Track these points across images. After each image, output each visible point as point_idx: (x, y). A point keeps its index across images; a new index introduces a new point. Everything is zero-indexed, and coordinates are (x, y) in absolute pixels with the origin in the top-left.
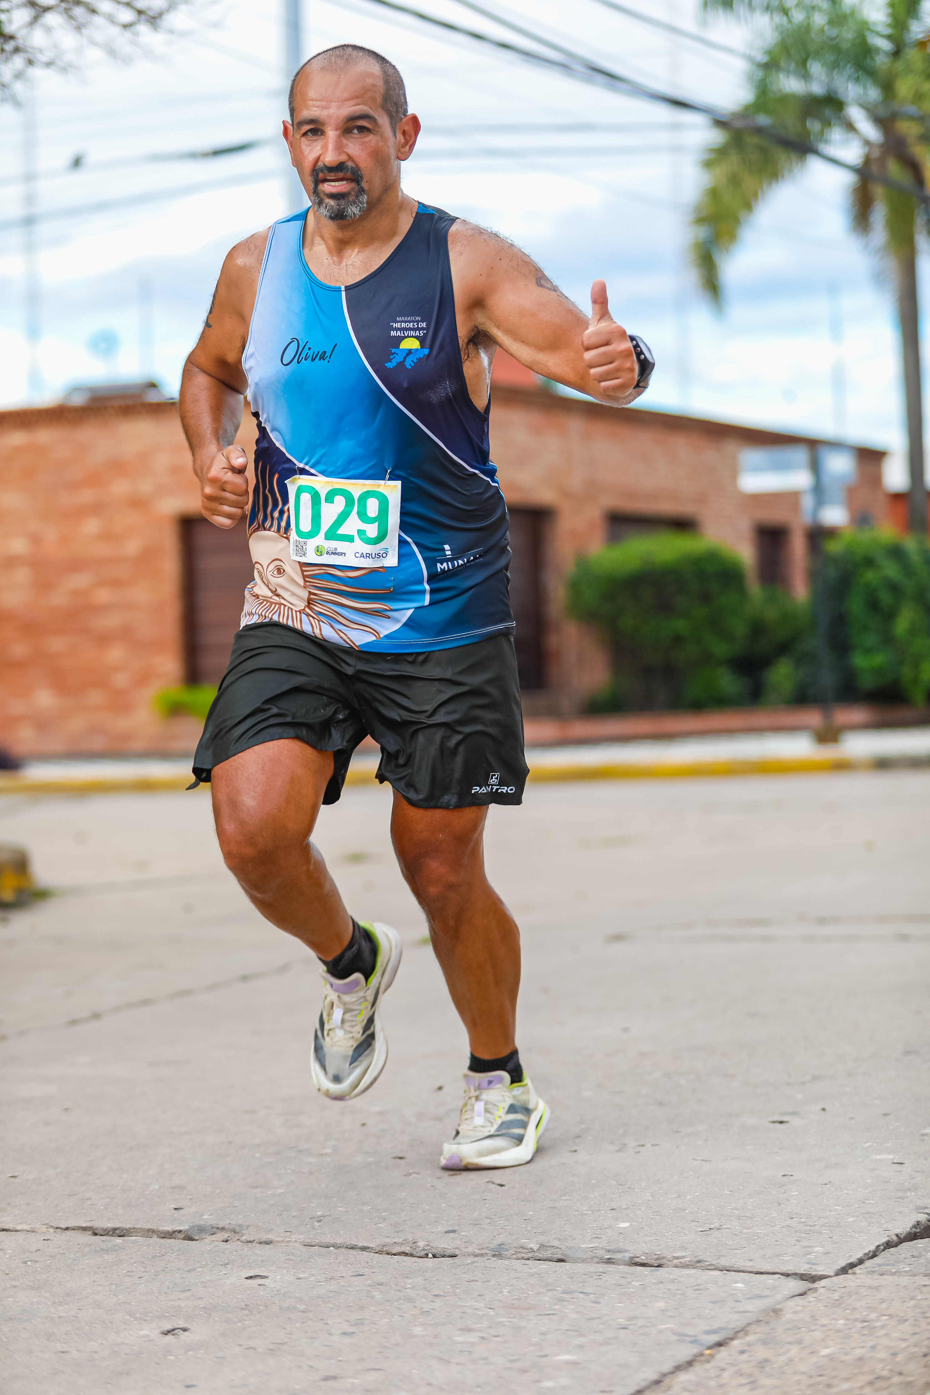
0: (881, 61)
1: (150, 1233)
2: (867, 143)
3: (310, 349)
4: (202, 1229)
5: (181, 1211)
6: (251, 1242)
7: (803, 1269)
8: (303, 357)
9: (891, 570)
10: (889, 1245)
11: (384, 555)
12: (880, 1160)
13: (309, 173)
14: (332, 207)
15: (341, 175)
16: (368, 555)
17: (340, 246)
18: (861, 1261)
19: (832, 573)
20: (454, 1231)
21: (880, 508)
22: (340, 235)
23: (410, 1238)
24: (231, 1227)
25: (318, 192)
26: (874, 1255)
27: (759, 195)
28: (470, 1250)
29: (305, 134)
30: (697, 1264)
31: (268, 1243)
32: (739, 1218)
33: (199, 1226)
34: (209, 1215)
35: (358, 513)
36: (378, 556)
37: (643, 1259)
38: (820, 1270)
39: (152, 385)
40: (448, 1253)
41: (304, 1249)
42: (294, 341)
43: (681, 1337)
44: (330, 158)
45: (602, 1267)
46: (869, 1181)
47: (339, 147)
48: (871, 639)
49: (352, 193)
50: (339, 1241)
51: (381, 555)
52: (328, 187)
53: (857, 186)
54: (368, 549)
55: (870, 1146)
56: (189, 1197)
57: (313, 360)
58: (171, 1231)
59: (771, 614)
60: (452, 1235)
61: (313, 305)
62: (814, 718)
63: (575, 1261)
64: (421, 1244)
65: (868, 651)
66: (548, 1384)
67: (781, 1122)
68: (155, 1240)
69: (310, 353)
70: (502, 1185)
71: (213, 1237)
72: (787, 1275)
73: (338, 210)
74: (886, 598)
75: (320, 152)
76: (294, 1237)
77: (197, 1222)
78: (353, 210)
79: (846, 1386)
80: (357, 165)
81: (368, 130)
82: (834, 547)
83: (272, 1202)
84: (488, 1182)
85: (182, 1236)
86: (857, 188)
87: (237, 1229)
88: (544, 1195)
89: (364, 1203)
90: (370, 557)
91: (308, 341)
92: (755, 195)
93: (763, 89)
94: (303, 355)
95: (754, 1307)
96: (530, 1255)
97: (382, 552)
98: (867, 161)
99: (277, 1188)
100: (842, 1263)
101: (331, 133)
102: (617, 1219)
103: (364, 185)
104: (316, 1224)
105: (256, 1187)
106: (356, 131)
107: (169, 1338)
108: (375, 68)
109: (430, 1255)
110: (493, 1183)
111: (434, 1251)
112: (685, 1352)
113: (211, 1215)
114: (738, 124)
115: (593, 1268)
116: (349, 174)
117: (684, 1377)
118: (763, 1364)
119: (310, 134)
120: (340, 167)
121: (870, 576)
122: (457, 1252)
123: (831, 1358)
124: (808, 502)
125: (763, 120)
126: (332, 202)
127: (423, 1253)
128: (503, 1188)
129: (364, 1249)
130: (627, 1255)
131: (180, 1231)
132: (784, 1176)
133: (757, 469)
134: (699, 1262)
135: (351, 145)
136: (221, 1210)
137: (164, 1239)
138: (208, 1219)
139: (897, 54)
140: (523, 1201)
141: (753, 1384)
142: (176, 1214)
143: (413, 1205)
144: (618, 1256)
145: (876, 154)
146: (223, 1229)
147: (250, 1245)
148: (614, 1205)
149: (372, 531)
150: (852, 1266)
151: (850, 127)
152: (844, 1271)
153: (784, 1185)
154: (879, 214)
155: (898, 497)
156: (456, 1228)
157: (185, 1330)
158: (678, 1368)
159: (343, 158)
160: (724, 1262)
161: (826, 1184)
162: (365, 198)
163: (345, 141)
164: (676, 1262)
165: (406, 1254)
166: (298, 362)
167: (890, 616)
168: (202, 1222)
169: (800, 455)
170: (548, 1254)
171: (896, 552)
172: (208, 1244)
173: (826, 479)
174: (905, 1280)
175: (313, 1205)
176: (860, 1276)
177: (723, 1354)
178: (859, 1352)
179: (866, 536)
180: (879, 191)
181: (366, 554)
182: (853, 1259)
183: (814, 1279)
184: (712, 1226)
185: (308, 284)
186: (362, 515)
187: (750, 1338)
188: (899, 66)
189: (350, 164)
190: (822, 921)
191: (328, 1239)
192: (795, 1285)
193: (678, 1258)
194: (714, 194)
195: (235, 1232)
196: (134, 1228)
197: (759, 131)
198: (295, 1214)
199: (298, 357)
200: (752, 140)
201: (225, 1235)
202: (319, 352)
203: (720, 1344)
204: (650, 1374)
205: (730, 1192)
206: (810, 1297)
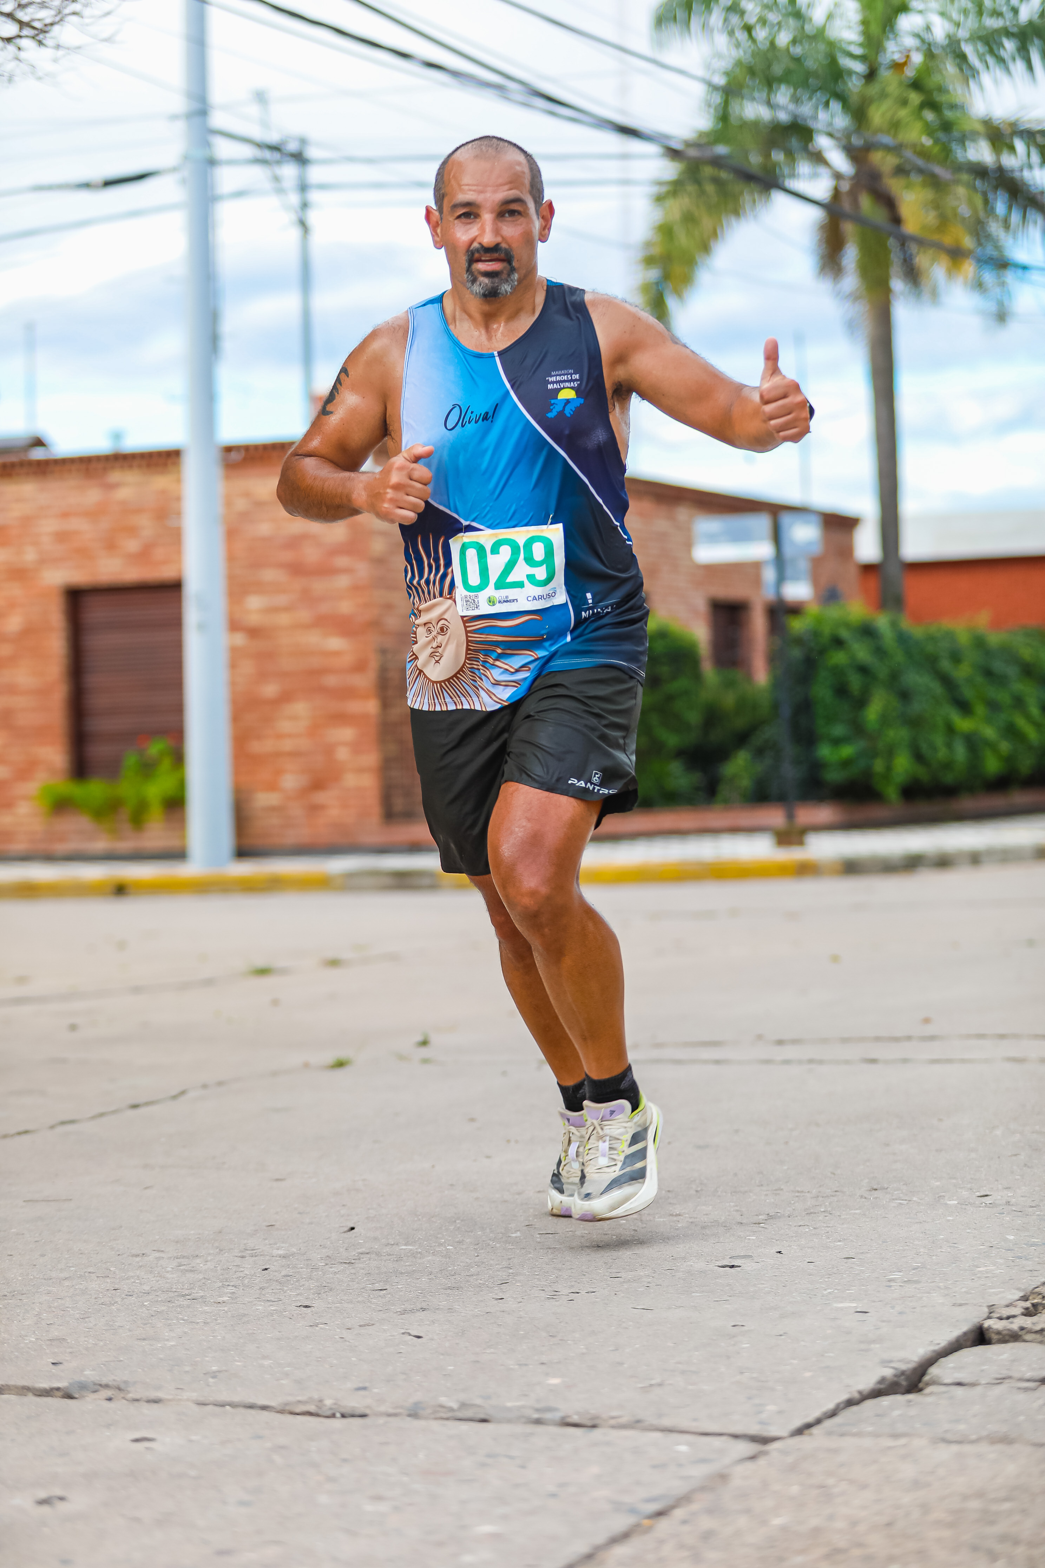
0: (854, 85)
1: (24, 1390)
2: (838, 176)
3: (472, 412)
4: (83, 1387)
5: (60, 1367)
6: (137, 1400)
7: (754, 1429)
8: (466, 422)
9: (862, 652)
10: (850, 1403)
11: (553, 594)
12: (842, 1309)
13: (464, 252)
14: (487, 285)
15: (496, 255)
16: (540, 597)
17: (488, 319)
18: (818, 1421)
19: (796, 653)
20: (364, 1388)
21: (850, 581)
22: (486, 308)
23: (316, 1396)
24: (115, 1384)
25: (472, 271)
26: (833, 1414)
27: (718, 232)
28: (383, 1408)
29: (459, 217)
30: (636, 1424)
31: (156, 1401)
32: (683, 1372)
33: (80, 1383)
34: (91, 1371)
35: (526, 559)
36: (549, 596)
37: (575, 1419)
38: (772, 1431)
39: (38, 442)
40: (358, 1412)
41: (196, 1408)
42: (456, 407)
43: (618, 1507)
44: (488, 239)
45: (530, 1428)
46: (829, 1332)
47: (497, 232)
48: (839, 730)
49: (505, 272)
50: (236, 1399)
51: (550, 595)
52: (481, 266)
53: (824, 223)
54: (539, 591)
55: (830, 1293)
56: (69, 1350)
57: (476, 422)
58: (48, 1388)
59: (729, 700)
60: (362, 1393)
61: (469, 372)
62: (775, 817)
63: (500, 1421)
64: (328, 1402)
65: (837, 742)
66: (467, 1558)
67: (732, 1267)
68: (31, 1398)
69: (473, 416)
70: (419, 1337)
71: (95, 1396)
72: (736, 1436)
73: (492, 288)
74: (855, 682)
75: (476, 234)
76: (186, 1395)
77: (78, 1378)
78: (506, 288)
79: (799, 1559)
80: (509, 246)
81: (519, 213)
82: (797, 625)
83: (161, 1356)
84: (403, 1333)
85: (60, 1394)
86: (825, 224)
87: (122, 1386)
88: (466, 1347)
89: (265, 1357)
90: (542, 598)
91: (469, 406)
92: (715, 235)
93: (724, 117)
94: (467, 419)
95: (699, 1472)
96: (450, 1415)
97: (551, 592)
98: (837, 194)
99: (168, 1340)
100: (798, 1423)
101: (487, 217)
102: (547, 1374)
103: (514, 264)
104: (211, 1380)
105: (144, 1339)
106: (507, 215)
107: (45, 1509)
108: (521, 158)
109: (338, 1415)
110: (410, 1335)
111: (343, 1411)
112: (621, 1523)
113: (93, 1370)
114: (693, 153)
115: (520, 1429)
116: (503, 255)
117: (621, 1551)
118: (707, 1536)
119: (463, 217)
120: (496, 248)
121: (838, 658)
122: (367, 1411)
123: (784, 1529)
124: (769, 575)
125: (721, 149)
126: (486, 280)
127: (329, 1413)
128: (420, 1339)
129: (264, 1408)
130: (557, 1416)
131: (58, 1389)
132: (734, 1326)
133: (713, 539)
134: (638, 1421)
135: (505, 228)
136: (104, 1365)
137: (41, 1398)
138: (90, 1375)
139: (871, 76)
140: (442, 1354)
141: (696, 1557)
142: (54, 1369)
143: (319, 1359)
144: (548, 1416)
145: (845, 187)
146: (107, 1386)
147: (136, 1404)
148: (544, 1359)
149: (541, 573)
150: (809, 1426)
151: (818, 158)
152: (800, 1431)
153: (734, 1337)
154: (851, 255)
155: (868, 569)
156: (367, 1385)
157: (62, 1499)
158: (615, 1540)
159: (499, 239)
160: (666, 1422)
161: (781, 1335)
162: (516, 276)
163: (500, 224)
164: (613, 1422)
165: (310, 1414)
166: (463, 426)
167: (861, 703)
168: (83, 1379)
169: (762, 523)
170: (469, 1413)
171: (867, 631)
172: (90, 1403)
173: (788, 551)
174: (867, 1442)
175: (207, 1359)
176: (817, 1438)
177: (663, 1526)
178: (814, 1522)
179: (834, 613)
180: (849, 228)
181: (538, 596)
182: (810, 1419)
183: (765, 1440)
184: (653, 1382)
185: (461, 355)
186: (530, 560)
187: (694, 1507)
188: (873, 90)
189: (504, 245)
190: (780, 1042)
191: (224, 1397)
192: (745, 1448)
193: (613, 1418)
194: (666, 231)
195: (119, 1389)
196: (7, 1385)
197: (717, 162)
198: (187, 1368)
199: (462, 421)
200: (708, 171)
201: (108, 1393)
202: (481, 414)
203: (660, 1514)
204: (581, 1547)
205: (673, 1344)
206: (762, 1462)
